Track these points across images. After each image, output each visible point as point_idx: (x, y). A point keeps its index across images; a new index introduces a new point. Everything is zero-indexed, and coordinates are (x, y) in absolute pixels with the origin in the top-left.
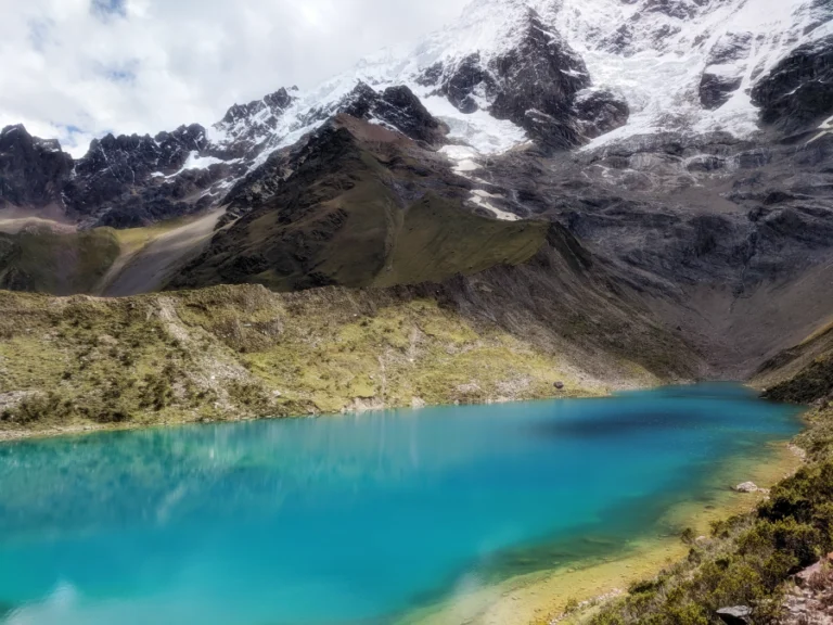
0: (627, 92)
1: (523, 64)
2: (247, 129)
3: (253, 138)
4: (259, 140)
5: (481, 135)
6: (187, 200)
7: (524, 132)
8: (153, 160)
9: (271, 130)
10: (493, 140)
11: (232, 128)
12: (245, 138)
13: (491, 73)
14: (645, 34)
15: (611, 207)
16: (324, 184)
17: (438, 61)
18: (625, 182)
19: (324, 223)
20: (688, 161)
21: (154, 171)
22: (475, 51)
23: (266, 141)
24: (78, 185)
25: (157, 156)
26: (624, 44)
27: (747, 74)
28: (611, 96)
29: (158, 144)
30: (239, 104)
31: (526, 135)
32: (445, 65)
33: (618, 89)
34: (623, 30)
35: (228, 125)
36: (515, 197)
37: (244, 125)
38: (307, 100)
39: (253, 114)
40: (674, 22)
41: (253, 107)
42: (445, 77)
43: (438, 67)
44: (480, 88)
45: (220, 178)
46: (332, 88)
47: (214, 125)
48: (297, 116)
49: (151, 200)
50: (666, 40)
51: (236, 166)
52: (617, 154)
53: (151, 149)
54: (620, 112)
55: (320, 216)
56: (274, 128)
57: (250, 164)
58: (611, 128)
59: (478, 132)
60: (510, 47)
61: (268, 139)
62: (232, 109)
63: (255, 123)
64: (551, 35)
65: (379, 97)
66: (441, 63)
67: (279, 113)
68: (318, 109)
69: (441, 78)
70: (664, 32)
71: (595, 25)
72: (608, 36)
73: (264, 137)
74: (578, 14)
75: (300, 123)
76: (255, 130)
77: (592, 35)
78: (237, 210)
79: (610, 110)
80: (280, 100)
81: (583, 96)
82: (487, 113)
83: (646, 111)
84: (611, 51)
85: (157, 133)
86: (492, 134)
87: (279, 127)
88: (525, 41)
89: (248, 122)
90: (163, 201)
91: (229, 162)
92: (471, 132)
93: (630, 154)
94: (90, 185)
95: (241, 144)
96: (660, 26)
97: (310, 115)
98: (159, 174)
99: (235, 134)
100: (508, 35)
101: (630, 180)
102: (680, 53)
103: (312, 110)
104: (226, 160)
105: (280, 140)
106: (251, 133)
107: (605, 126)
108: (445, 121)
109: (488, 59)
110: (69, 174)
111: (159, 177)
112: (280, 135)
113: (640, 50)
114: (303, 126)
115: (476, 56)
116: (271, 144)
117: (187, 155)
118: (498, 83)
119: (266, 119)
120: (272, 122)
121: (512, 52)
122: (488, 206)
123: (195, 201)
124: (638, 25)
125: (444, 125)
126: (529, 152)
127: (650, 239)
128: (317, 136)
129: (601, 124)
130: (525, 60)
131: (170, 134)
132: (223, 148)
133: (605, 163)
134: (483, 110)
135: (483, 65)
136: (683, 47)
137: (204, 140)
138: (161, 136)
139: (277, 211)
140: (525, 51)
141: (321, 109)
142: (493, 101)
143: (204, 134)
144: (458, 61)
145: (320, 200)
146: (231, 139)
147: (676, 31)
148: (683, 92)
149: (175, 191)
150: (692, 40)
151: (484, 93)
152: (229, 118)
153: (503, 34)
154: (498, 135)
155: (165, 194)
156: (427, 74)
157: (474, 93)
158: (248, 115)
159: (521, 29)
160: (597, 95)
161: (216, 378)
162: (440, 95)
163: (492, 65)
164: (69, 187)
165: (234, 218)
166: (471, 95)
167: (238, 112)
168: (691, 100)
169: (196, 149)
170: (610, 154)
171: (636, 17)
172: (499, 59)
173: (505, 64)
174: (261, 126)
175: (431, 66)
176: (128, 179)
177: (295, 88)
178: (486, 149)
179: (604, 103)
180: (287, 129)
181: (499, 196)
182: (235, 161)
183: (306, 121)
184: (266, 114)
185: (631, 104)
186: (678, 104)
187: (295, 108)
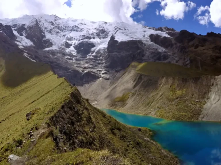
0: (53, 41)
1: (34, 29)
5: (24, 41)
7: (33, 43)
10: (26, 43)
13: (27, 29)
14: (55, 32)
15: (55, 64)
17: (17, 23)
18: (55, 59)
20: (66, 57)
22: (25, 24)
26: (51, 32)
27: (73, 44)
28: (50, 41)
31: (33, 44)
32: (18, 25)
33: (51, 40)
34: (51, 29)
36: (34, 57)
40: (60, 31)
42: (17, 27)
43: (16, 25)
44: (24, 31)
50: (58, 34)
52: (53, 52)
54: (51, 45)
58: (49, 47)
59: (23, 40)
60: (32, 25)
64: (40, 26)
65: (3, 26)
66: (17, 24)
69: (16, 27)
70: (58, 32)
71: (46, 27)
72: (48, 30)
74: (44, 24)
77: (46, 29)
79: (50, 44)
81: (44, 39)
82: (25, 37)
83: (56, 45)
84: (49, 32)
86: (26, 41)
88: (35, 24)
92: (22, 40)
93: (55, 53)
96: (57, 31)
100: (32, 23)
101: (56, 58)
102: (61, 37)
107: (48, 47)
108: (17, 36)
109: (27, 26)
113: (54, 34)
115: (25, 25)
118: (28, 31)
121: (32, 26)
122: (28, 57)
124: (54, 29)
125: (16, 37)
126: (34, 48)
127: (64, 73)
129: (47, 46)
130: (34, 28)
133: (51, 54)
134: (24, 36)
135: (26, 27)
136: (61, 36)
140: (35, 27)
142: (27, 35)
144: (21, 24)
147: (60, 33)
148: (63, 44)
150: (63, 35)
151: (25, 33)
153: (31, 22)
154: (28, 42)
156: (14, 26)
157: (23, 32)
159: (34, 22)
160: (47, 39)
162: (16, 31)
163: (27, 27)
166: (22, 32)
168: (64, 46)
170: (51, 52)
171: (53, 28)
172: (29, 27)
173: (30, 28)
175: (15, 24)
178: (24, 44)
179: (48, 42)
181: (30, 55)
185: (53, 43)
186: (62, 46)
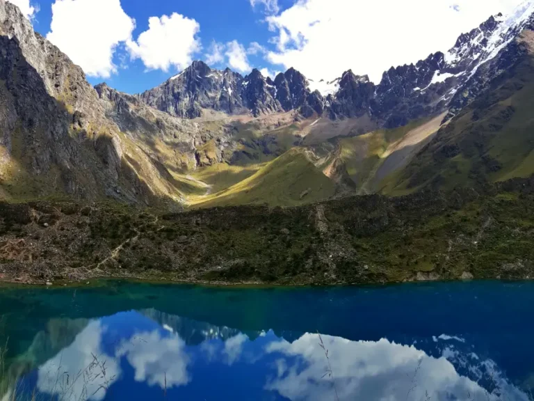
2: (468, 50)
3: (472, 56)
4: (475, 57)
6: (431, 105)
8: (415, 80)
9: (484, 49)
11: (459, 51)
12: (467, 56)
16: (503, 88)
19: (497, 118)
21: (415, 87)
23: (480, 57)
24: (377, 101)
25: (417, 77)
29: (418, 69)
30: (464, 33)
35: (457, 49)
37: (466, 47)
38: (507, 22)
39: (473, 39)
41: (473, 33)
45: (452, 87)
46: (524, 10)
47: (449, 51)
48: (500, 35)
49: (412, 107)
51: (460, 77)
53: (414, 73)
55: (496, 113)
56: (486, 46)
57: (469, 75)
61: (481, 55)
62: (460, 37)
63: (474, 45)
67: (489, 35)
68: (514, 27)
73: (479, 54)
75: (502, 39)
76: (474, 49)
78: (454, 110)
80: (490, 25)
85: (417, 62)
87: (489, 45)
89: (469, 45)
90: (418, 107)
91: (457, 75)
94: (383, 100)
95: (465, 61)
97: (508, 33)
98: (417, 88)
99: (461, 55)
103: (510, 29)
104: (455, 73)
105: (489, 54)
106: (471, 53)
110: (373, 94)
111: (417, 90)
112: (489, 51)
114: (504, 42)
116: (483, 58)
117: (433, 74)
119: (480, 41)
120: (484, 42)
123: (436, 105)
128: (507, 50)
131: (424, 61)
132: (453, 66)
137: (443, 62)
138: (420, 63)
139: (473, 111)
141: (516, 27)
143: (443, 58)
145: (498, 100)
146: (459, 59)
149: (425, 99)
152: (458, 45)
155: (420, 102)
158: (469, 40)
161: (332, 257)
164: (373, 103)
165: (451, 116)
167: (464, 39)
169: (438, 69)
174: (477, 46)
176: (401, 94)
177: (500, 15)
180: (494, 45)
182: (460, 73)
183: (505, 37)
184: (481, 37)
187: (499, 29)
